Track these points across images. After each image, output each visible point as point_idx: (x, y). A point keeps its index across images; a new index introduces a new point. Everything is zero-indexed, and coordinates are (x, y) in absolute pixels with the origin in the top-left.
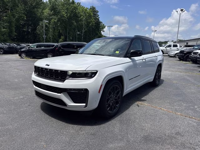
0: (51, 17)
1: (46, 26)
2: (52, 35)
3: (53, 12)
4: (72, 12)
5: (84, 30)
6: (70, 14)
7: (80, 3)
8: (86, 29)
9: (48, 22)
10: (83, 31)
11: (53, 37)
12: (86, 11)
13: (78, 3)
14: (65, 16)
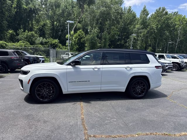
0: (140, 31)
1: (134, 39)
2: (139, 47)
3: (143, 26)
4: (164, 23)
5: (180, 39)
6: (161, 26)
7: (178, 12)
8: (182, 38)
9: (136, 35)
10: (178, 40)
11: (141, 48)
12: (184, 19)
13: (175, 12)
14: (154, 28)
